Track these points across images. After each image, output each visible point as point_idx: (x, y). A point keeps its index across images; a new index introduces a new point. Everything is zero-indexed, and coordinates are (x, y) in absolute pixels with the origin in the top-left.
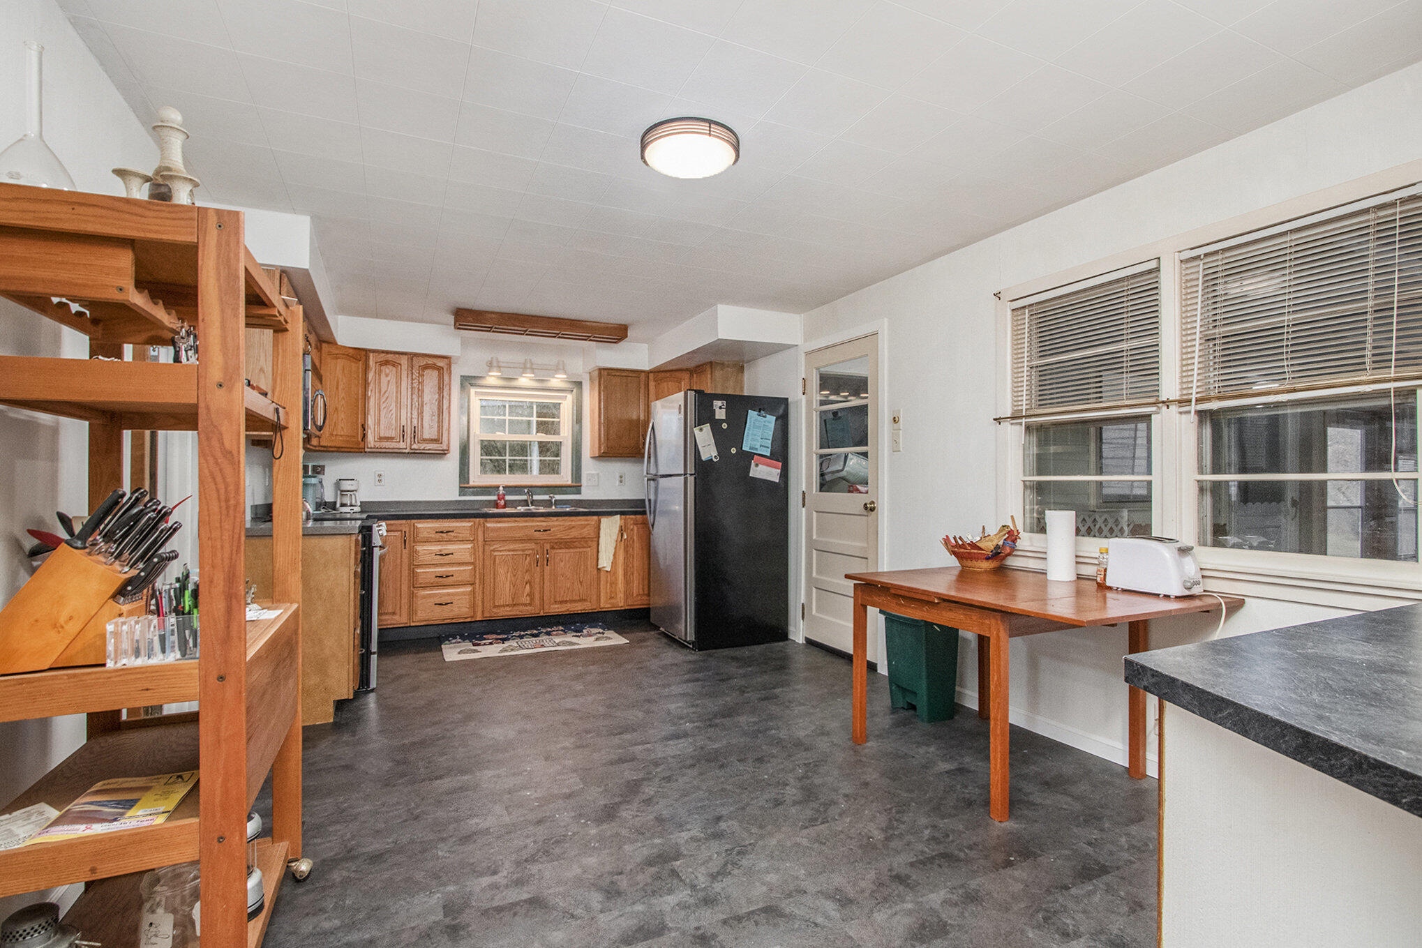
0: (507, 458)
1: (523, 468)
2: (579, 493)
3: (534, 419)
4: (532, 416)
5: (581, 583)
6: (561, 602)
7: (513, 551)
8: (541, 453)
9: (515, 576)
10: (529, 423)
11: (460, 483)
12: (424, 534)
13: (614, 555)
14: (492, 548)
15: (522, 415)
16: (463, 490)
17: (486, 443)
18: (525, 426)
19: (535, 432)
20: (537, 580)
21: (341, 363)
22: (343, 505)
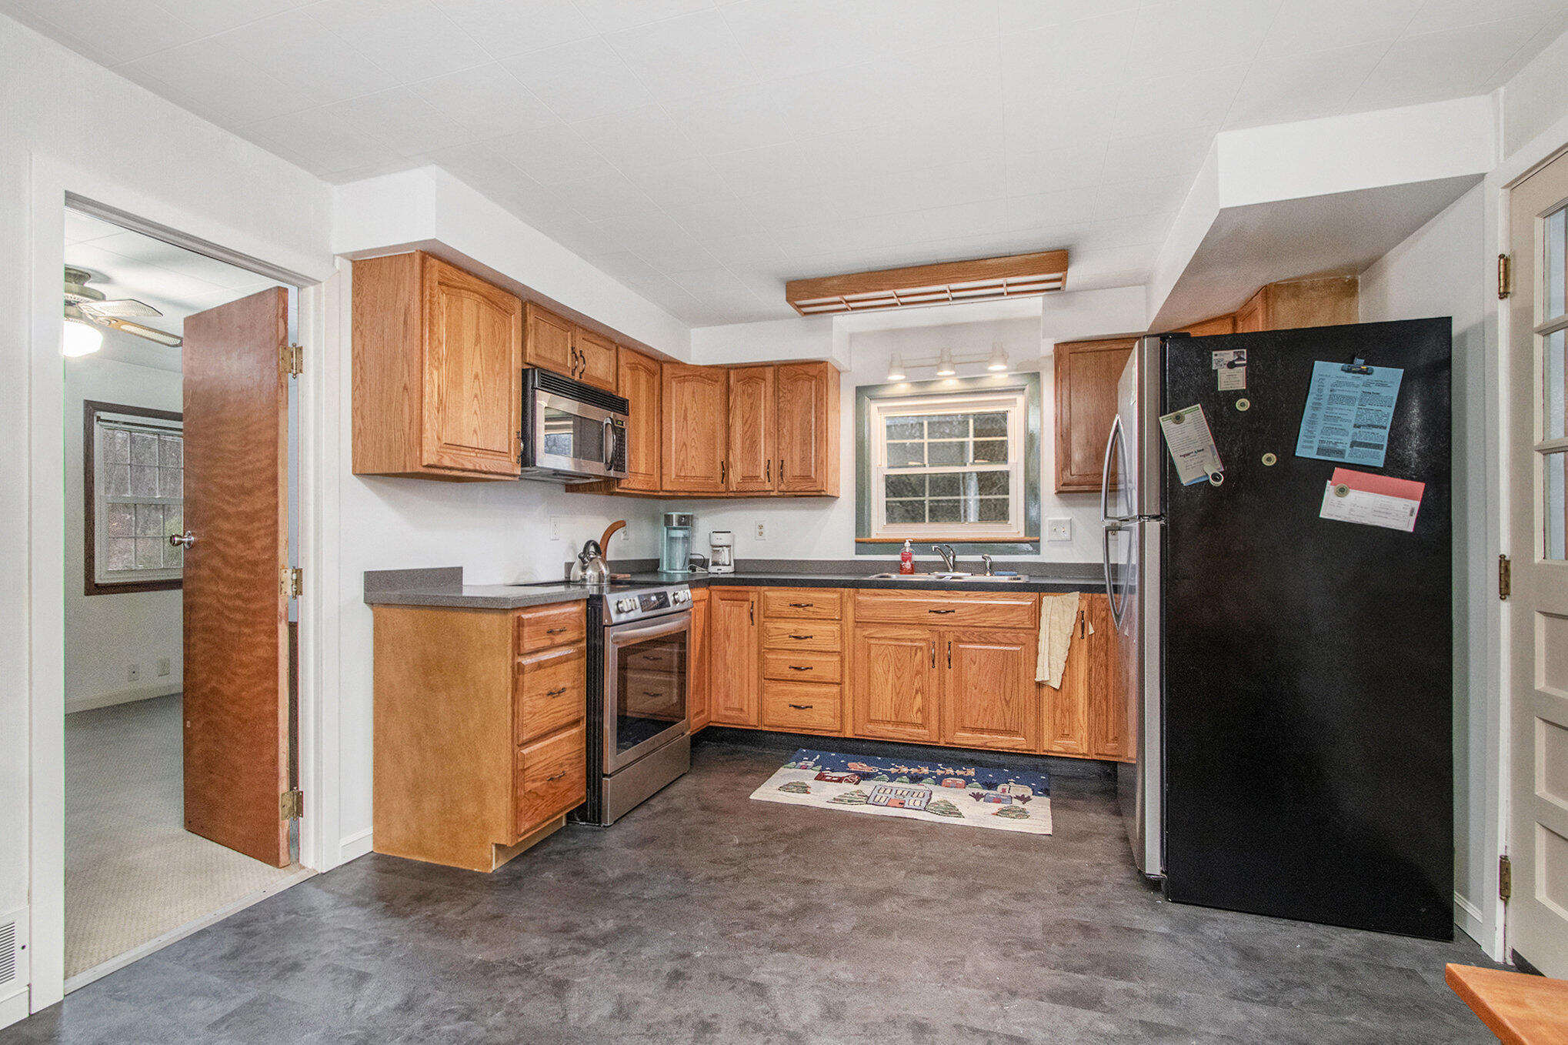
0: (927, 498)
1: (953, 513)
2: (1037, 551)
3: (971, 439)
4: (968, 436)
5: (1007, 702)
6: (974, 730)
7: (897, 639)
8: (982, 489)
9: (899, 678)
10: (962, 445)
11: (857, 536)
12: (775, 607)
13: (1068, 661)
14: (866, 633)
15: (950, 436)
16: (862, 545)
17: (894, 479)
18: (955, 451)
19: (971, 460)
20: (934, 689)
21: (688, 387)
22: (715, 564)
